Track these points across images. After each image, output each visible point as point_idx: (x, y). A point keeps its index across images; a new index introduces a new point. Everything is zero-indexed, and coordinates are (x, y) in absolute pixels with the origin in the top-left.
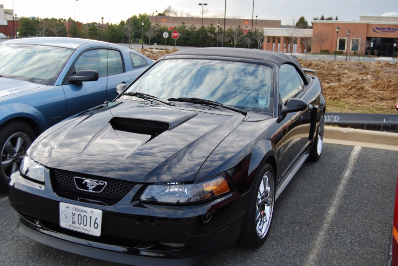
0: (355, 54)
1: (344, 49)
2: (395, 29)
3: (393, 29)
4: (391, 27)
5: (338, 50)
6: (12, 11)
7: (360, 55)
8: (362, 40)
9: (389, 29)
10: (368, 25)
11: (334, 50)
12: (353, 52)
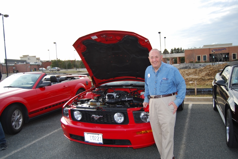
0: (205, 62)
1: (200, 60)
2: (222, 49)
3: (221, 50)
4: (220, 49)
5: (197, 61)
6: (39, 58)
7: (208, 62)
8: (207, 56)
9: (219, 49)
10: (209, 49)
11: (195, 61)
12: (204, 61)
